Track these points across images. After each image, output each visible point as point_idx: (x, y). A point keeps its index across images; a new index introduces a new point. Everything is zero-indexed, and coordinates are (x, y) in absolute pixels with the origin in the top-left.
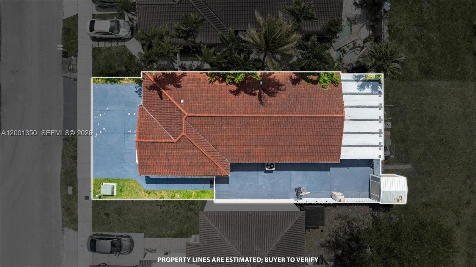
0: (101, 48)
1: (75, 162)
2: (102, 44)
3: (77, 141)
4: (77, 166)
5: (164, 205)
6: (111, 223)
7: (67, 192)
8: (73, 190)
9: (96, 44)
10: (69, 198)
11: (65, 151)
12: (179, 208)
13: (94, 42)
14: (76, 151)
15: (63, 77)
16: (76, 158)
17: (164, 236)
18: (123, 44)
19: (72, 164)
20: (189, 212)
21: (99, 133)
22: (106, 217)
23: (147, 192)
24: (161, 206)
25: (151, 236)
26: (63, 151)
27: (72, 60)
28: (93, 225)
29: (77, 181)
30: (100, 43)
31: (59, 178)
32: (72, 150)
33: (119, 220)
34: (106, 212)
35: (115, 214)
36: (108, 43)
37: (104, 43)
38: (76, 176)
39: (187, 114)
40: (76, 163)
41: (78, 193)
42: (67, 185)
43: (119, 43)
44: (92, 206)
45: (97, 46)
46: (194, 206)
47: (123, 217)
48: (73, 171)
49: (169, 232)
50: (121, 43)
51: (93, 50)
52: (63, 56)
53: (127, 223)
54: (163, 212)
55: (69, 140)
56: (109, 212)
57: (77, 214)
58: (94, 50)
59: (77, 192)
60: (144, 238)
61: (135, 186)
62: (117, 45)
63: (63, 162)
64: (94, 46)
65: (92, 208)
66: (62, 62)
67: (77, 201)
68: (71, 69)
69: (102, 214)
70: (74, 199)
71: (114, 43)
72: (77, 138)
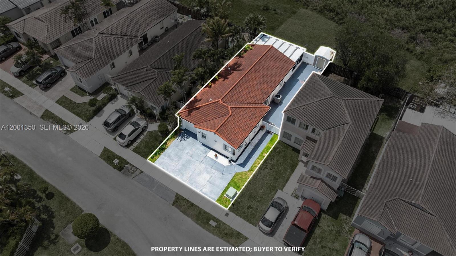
0: (137, 146)
1: (195, 207)
2: (135, 144)
3: (182, 196)
4: (198, 207)
5: (267, 166)
6: (257, 209)
7: (213, 226)
8: (214, 221)
9: (132, 147)
10: (218, 228)
11: (182, 209)
12: (274, 158)
13: (130, 148)
14: (188, 201)
15: (132, 179)
16: (192, 204)
17: (289, 178)
18: (147, 132)
19: (195, 210)
20: (281, 154)
22: (251, 209)
23: (250, 171)
24: (266, 168)
25: (284, 186)
26: (181, 211)
27: (127, 167)
28: (251, 223)
29: (209, 214)
30: (133, 145)
31: (198, 226)
32: (185, 204)
33: (258, 201)
34: (246, 207)
35: (252, 201)
36: (138, 140)
37: (136, 143)
38: (205, 213)
39: (220, 100)
40: (196, 206)
41: (219, 219)
42: (207, 223)
43: (144, 134)
44: (235, 215)
45: (134, 147)
46: (278, 150)
47: (258, 197)
48: (200, 213)
49: (288, 173)
50: (145, 132)
51: (133, 151)
52: (119, 171)
53: (264, 197)
54: (270, 169)
55: (177, 202)
56: (248, 205)
57: (235, 230)
58: (134, 150)
59: (218, 219)
60: (282, 191)
61: (241, 176)
62: (144, 136)
63: (188, 216)
64: (132, 149)
65: (237, 215)
66: (123, 174)
67: (224, 224)
68: (132, 172)
69: (246, 211)
70: (221, 224)
71: (142, 136)
72: (179, 195)
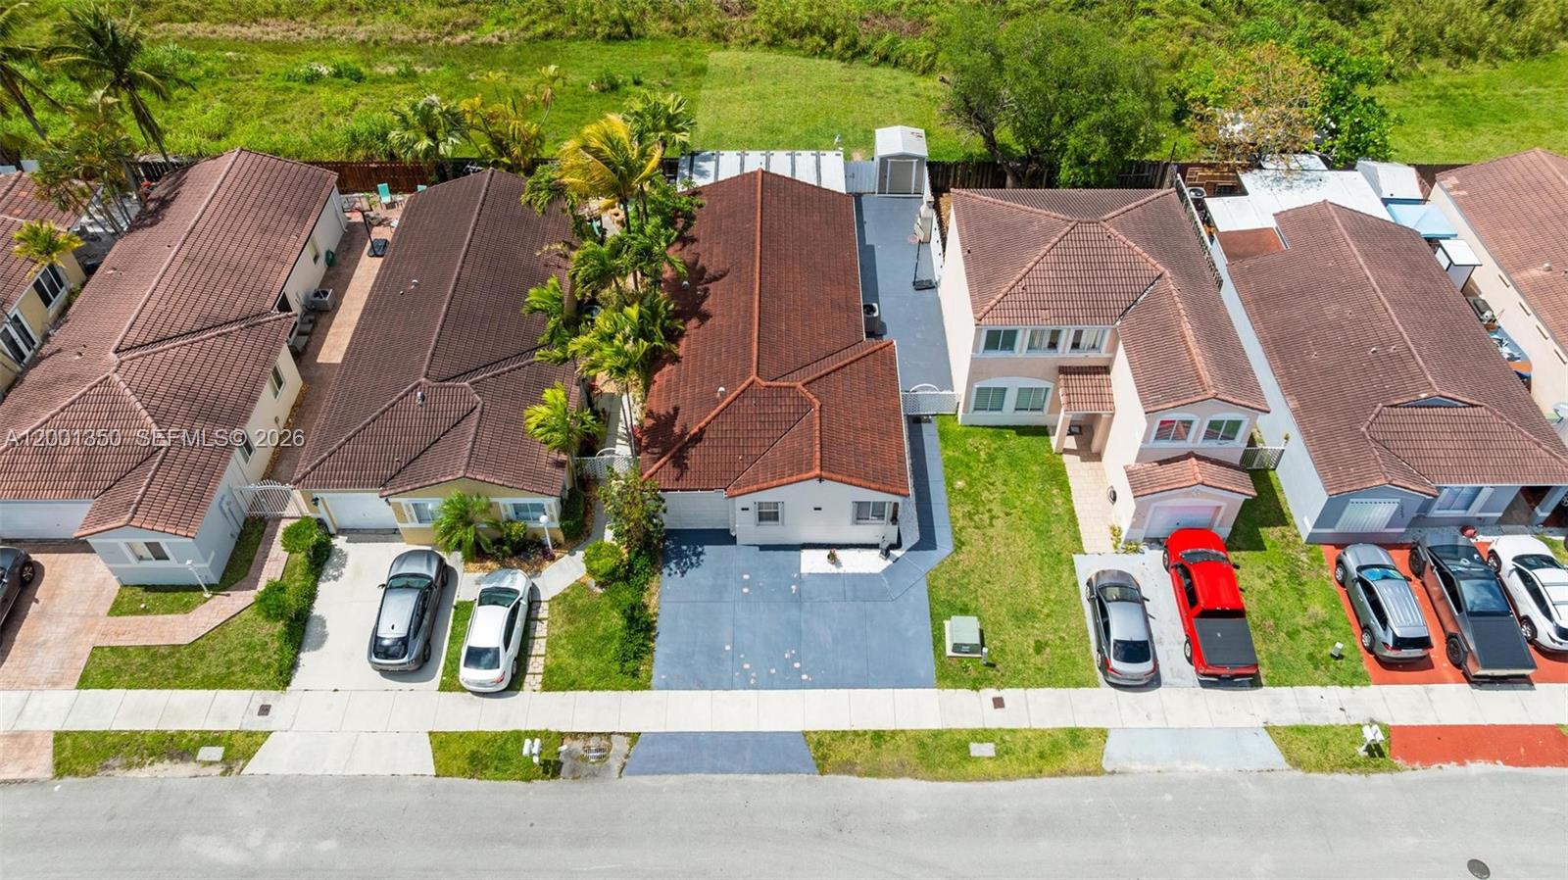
0: (545, 666)
1: (892, 738)
2: (536, 665)
3: (826, 732)
4: (903, 731)
5: (990, 511)
6: (1062, 639)
7: (990, 758)
8: (981, 742)
9: (532, 681)
10: (1007, 753)
11: (858, 768)
12: (991, 481)
13: (526, 686)
14: (856, 733)
15: (620, 777)
16: (878, 736)
17: (1072, 512)
18: (545, 606)
19: (899, 746)
20: (1000, 462)
21: (799, 671)
22: (1048, 650)
23: (960, 548)
24: (992, 518)
25: (1078, 539)
26: (859, 775)
27: (569, 753)
28: (1078, 685)
29: (950, 731)
30: (530, 670)
31: (948, 786)
32: (855, 746)
33: (1048, 615)
34: (1031, 651)
35: (1033, 627)
36: (536, 646)
37: (532, 659)
38: (937, 734)
39: (754, 376)
40: (894, 733)
41: (987, 727)
42: (967, 757)
43: (540, 616)
44: (1022, 690)
45: (539, 678)
46: (982, 453)
47: (1038, 607)
48: (922, 745)
49: (1059, 501)
50: (541, 610)
51: (549, 690)
52: (553, 777)
53: (1052, 597)
54: (1007, 514)
55: (824, 757)
56: (1032, 643)
57: (1054, 729)
58: (547, 686)
59: (985, 730)
60: (1085, 554)
61: (947, 576)
62: (546, 622)
63: (895, 774)
64: (539, 687)
65: (1026, 687)
66: (574, 778)
67: (1014, 731)
68: (599, 757)
69: (1038, 660)
70: (1007, 738)
71: (538, 628)
72: (816, 732)
